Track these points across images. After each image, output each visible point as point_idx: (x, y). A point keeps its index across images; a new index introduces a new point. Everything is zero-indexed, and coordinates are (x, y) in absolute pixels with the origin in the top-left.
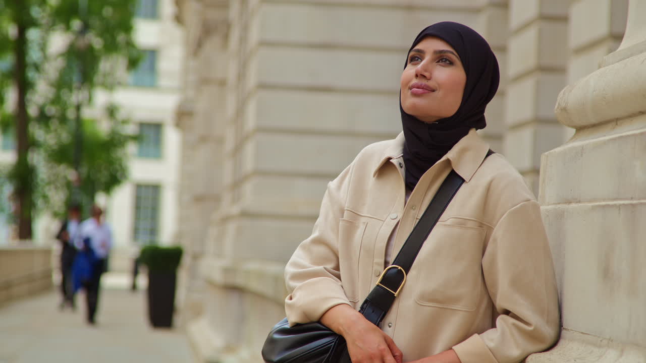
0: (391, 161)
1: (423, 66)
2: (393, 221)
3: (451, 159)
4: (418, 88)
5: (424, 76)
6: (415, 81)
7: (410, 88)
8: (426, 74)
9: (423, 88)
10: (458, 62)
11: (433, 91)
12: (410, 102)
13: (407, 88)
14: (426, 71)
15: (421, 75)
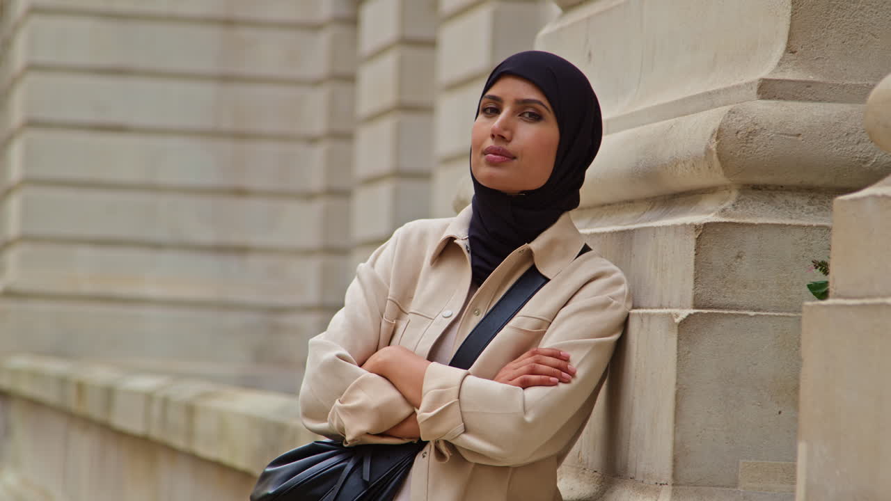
0: (455, 241)
1: (502, 122)
2: (444, 319)
3: (534, 250)
4: (495, 154)
5: (503, 137)
6: (490, 143)
7: (485, 153)
8: (506, 134)
9: (500, 155)
10: (550, 116)
11: (515, 158)
12: (484, 171)
13: (480, 152)
14: (505, 129)
15: (499, 135)
